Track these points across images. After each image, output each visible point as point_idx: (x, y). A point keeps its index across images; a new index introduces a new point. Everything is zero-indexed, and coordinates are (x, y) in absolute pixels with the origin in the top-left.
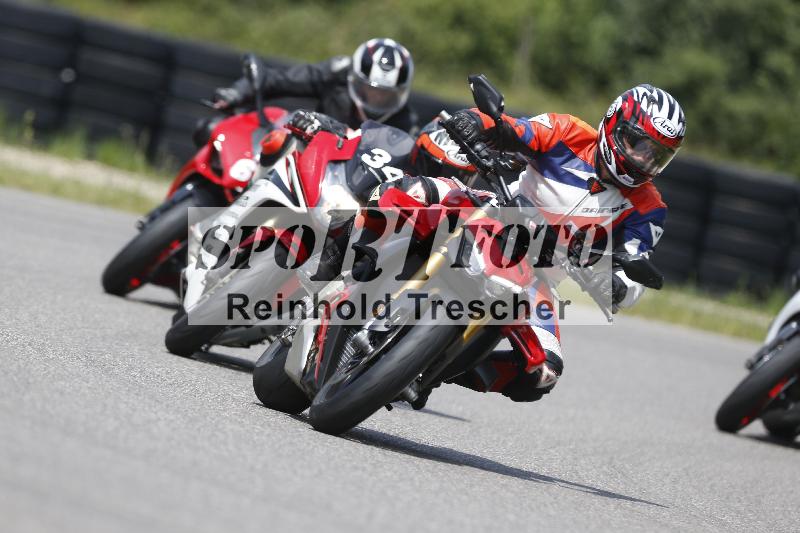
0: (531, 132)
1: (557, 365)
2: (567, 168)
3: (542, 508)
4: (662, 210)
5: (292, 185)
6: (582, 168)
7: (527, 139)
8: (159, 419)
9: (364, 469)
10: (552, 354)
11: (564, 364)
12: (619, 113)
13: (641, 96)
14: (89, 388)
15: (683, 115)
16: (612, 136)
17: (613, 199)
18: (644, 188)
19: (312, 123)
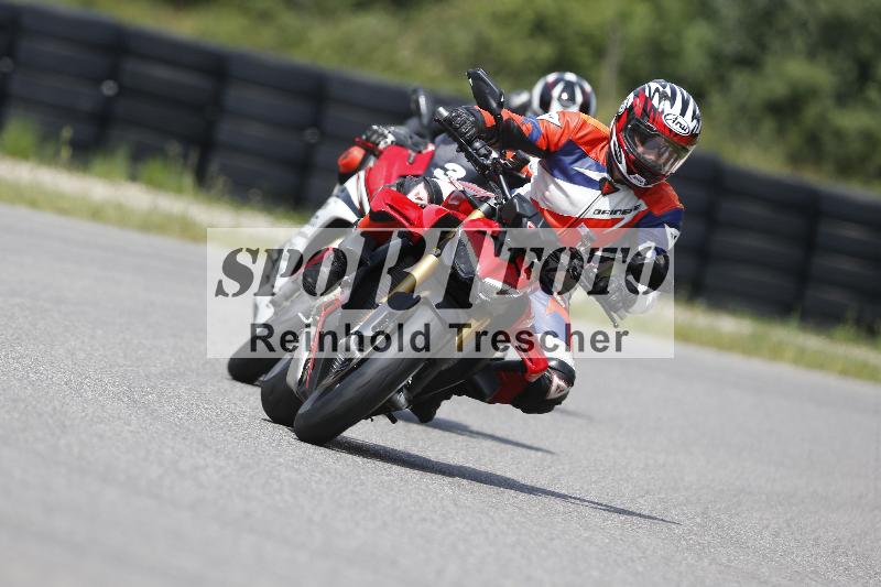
0: (539, 131)
1: (568, 375)
2: (577, 167)
3: (630, 564)
4: (679, 211)
5: (361, 204)
6: (594, 167)
7: (534, 138)
8: (207, 466)
9: (433, 521)
10: (563, 364)
11: (576, 375)
12: (630, 110)
13: (652, 91)
14: (131, 432)
15: (698, 112)
16: (622, 135)
17: (626, 200)
18: (659, 188)
19: (386, 137)
